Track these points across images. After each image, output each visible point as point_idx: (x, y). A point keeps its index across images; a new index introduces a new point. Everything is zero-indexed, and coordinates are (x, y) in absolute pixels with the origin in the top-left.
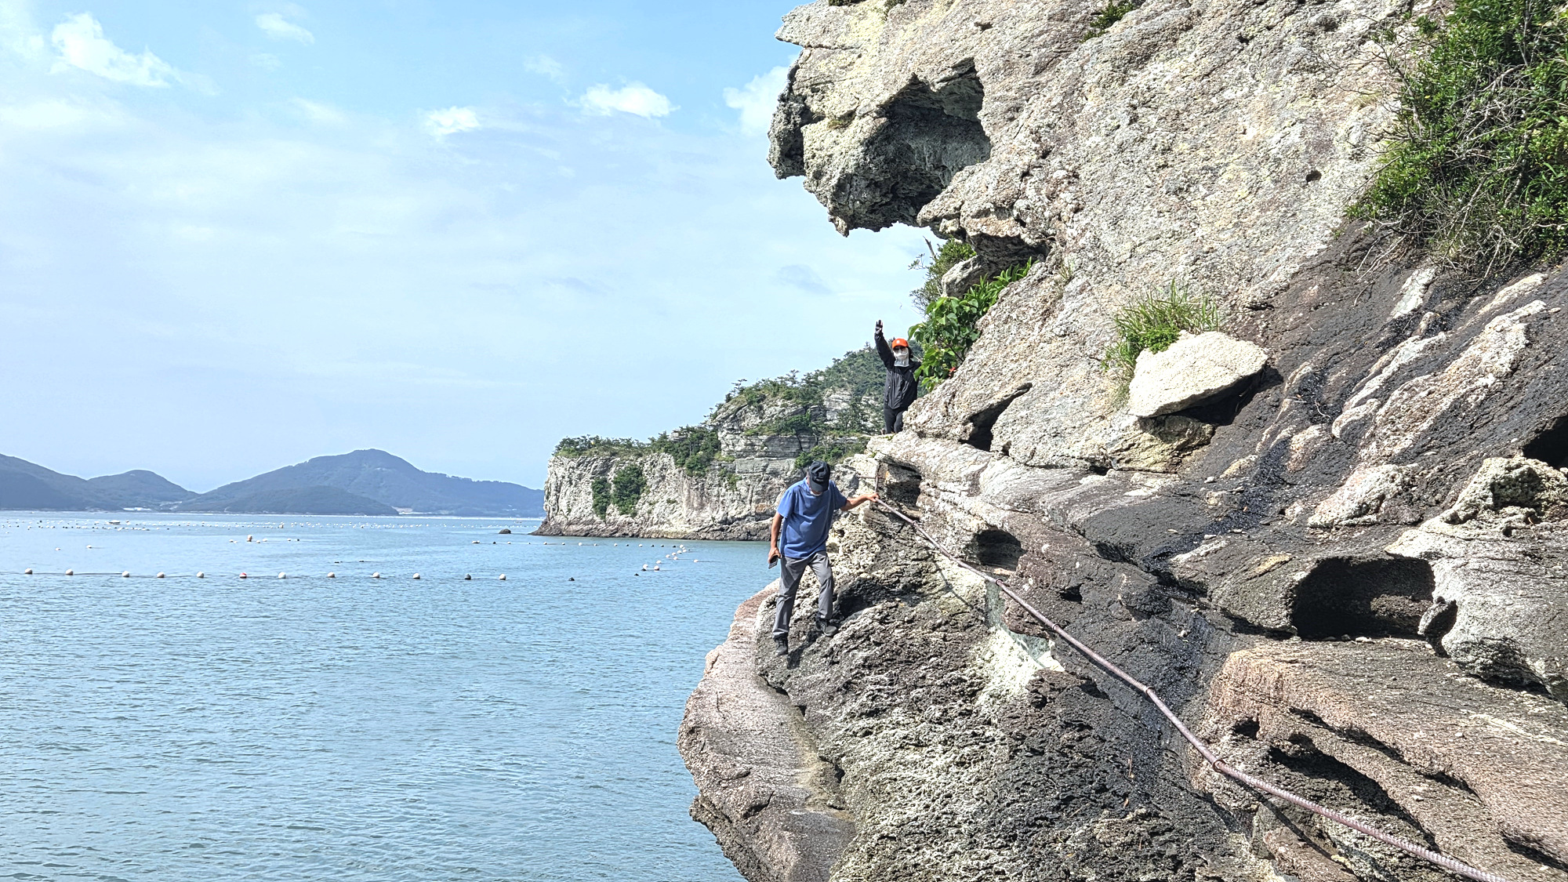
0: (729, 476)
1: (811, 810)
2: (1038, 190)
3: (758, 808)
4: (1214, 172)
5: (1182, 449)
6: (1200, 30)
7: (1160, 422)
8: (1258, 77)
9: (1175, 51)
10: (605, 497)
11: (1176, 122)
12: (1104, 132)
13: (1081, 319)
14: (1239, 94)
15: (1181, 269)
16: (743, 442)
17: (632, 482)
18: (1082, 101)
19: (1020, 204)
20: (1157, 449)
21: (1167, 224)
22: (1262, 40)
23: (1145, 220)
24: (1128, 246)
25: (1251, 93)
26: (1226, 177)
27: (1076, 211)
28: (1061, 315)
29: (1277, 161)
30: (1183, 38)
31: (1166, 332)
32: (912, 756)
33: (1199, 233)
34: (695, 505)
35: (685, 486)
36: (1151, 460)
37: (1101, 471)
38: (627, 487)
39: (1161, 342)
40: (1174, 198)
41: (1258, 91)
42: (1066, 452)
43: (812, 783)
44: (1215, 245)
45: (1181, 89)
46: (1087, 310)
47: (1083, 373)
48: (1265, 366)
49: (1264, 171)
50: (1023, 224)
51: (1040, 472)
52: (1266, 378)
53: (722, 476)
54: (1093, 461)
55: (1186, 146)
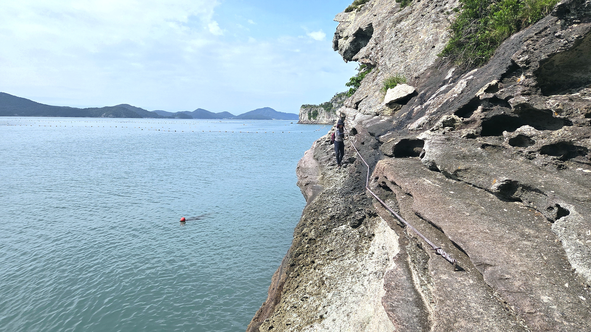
1: (318, 185)
2: (374, 52)
3: (308, 184)
4: (412, 47)
5: (395, 110)
6: (414, 14)
7: (390, 104)
8: (425, 24)
9: (407, 19)
10: (310, 116)
11: (405, 36)
12: (389, 38)
13: (380, 81)
14: (420, 28)
15: (402, 69)
17: (316, 113)
18: (385, 31)
19: (371, 56)
20: (389, 110)
21: (401, 59)
22: (427, 15)
23: (396, 58)
24: (391, 64)
25: (423, 28)
26: (415, 48)
27: (382, 57)
28: (376, 80)
29: (426, 44)
30: (409, 16)
31: (394, 84)
32: (337, 175)
33: (407, 61)
34: (328, 118)
35: (326, 114)
36: (388, 113)
37: (378, 115)
38: (314, 114)
39: (393, 86)
40: (403, 53)
41: (424, 27)
42: (371, 111)
43: (320, 179)
44: (410, 64)
45: (407, 28)
46: (382, 79)
47: (378, 93)
48: (415, 91)
49: (423, 46)
50: (371, 60)
51: (366, 115)
52: (415, 94)
54: (376, 113)
55: (407, 41)
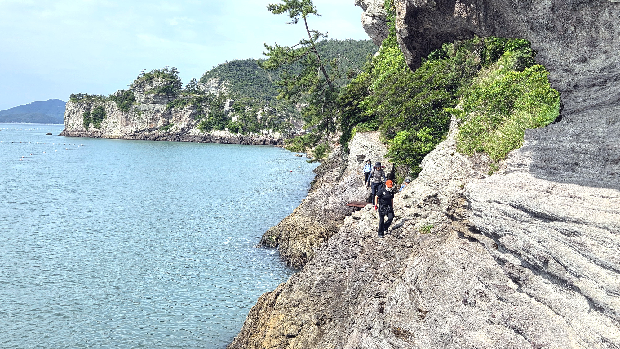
0: (138, 112)
10: (88, 120)
16: (144, 96)
17: (100, 114)
34: (124, 124)
35: (120, 116)
38: (97, 116)
53: (135, 112)
